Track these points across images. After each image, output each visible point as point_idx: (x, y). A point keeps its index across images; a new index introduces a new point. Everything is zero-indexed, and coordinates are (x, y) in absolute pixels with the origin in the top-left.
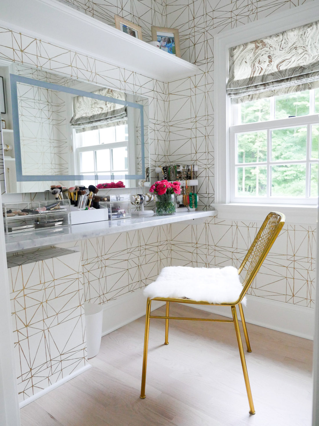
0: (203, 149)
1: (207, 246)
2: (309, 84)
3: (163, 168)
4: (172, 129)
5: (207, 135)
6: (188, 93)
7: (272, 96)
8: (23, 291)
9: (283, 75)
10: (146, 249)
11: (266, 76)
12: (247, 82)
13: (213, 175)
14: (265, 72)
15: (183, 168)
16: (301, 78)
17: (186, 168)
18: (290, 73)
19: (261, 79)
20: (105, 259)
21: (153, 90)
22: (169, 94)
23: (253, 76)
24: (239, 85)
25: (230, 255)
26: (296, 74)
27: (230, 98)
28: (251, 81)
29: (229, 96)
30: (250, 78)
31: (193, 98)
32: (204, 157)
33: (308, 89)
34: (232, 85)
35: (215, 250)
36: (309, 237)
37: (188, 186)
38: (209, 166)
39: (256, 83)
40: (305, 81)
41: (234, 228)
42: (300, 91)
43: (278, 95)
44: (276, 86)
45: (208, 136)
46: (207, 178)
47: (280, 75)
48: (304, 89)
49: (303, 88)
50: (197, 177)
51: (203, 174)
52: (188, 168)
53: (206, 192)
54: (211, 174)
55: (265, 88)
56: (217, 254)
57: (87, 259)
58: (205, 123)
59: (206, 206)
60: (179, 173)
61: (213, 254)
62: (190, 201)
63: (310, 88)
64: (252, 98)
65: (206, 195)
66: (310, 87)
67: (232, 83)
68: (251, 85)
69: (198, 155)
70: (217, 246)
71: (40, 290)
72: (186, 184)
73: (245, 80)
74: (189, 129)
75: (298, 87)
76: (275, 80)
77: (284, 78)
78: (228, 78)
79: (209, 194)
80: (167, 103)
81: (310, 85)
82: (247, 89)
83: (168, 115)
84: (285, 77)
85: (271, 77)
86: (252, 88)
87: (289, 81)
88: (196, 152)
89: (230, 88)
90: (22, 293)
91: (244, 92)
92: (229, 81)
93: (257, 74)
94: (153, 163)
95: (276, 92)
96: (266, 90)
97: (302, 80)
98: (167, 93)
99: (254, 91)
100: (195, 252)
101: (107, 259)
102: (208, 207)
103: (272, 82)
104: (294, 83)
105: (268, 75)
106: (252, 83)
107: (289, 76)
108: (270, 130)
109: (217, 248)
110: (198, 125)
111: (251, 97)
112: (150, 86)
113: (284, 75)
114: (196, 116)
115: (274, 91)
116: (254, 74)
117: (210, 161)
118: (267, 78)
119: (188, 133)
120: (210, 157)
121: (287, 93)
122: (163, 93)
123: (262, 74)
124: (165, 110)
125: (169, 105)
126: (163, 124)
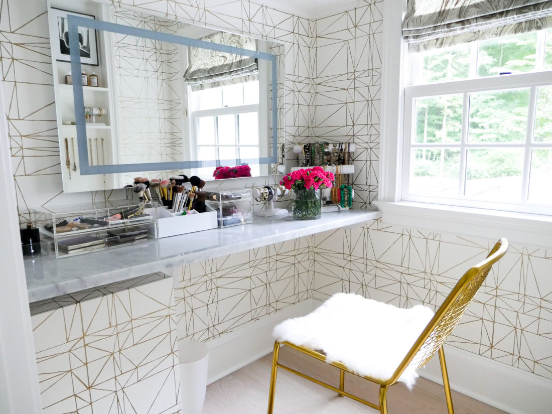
0: (363, 120)
1: (365, 260)
2: (538, 21)
3: (305, 146)
4: (320, 89)
5: (370, 99)
6: (344, 35)
7: (475, 40)
8: (83, 339)
9: (494, 8)
10: (277, 261)
11: (465, 9)
12: (434, 19)
13: (378, 160)
14: (464, 3)
15: (333, 148)
16: (524, 11)
17: (337, 147)
18: (506, 3)
19: (457, 13)
20: (216, 278)
21: (292, 32)
22: (317, 37)
23: (445, 9)
24: (422, 23)
25: (398, 276)
26: (517, 5)
27: (407, 43)
28: (441, 17)
29: (406, 40)
30: (440, 12)
31: (352, 42)
32: (364, 131)
33: (536, 28)
34: (411, 23)
35: (376, 267)
36: (522, 263)
37: (340, 175)
38: (371, 145)
39: (450, 20)
40: (531, 15)
41: (406, 238)
42: (522, 32)
43: (484, 39)
44: (481, 25)
45: (372, 100)
46: (369, 162)
47: (489, 6)
48: (530, 29)
49: (527, 28)
50: (353, 160)
51: (363, 157)
52: (340, 148)
53: (367, 183)
54: (373, 157)
55: (463, 28)
56: (379, 273)
57: (190, 279)
58: (367, 81)
59: (365, 203)
60: (328, 154)
61: (373, 272)
62: (341, 197)
63: (539, 28)
64: (442, 44)
65: (366, 188)
66: (538, 25)
67: (411, 21)
68: (441, 22)
69: (357, 128)
70: (379, 262)
71: (110, 336)
72: (337, 171)
73: (431, 16)
74: (344, 89)
75: (518, 26)
76: (480, 14)
77: (496, 12)
78: (406, 13)
79: (370, 185)
80: (313, 51)
81: (540, 22)
82: (435, 30)
83: (315, 68)
84: (497, 9)
85: (474, 10)
86: (443, 28)
87: (504, 15)
88: (353, 123)
89: (408, 27)
90: (81, 343)
91: (429, 35)
92: (406, 18)
93: (450, 6)
94: (291, 139)
95: (481, 33)
96: (465, 30)
97: (527, 14)
98: (314, 35)
99: (445, 32)
100: (348, 266)
101: (219, 278)
102: (368, 205)
103: (476, 18)
104: (513, 20)
105: (469, 7)
106: (443, 20)
107: (504, 8)
108: (469, 94)
109: (378, 265)
110: (358, 84)
111: (439, 41)
112: (288, 25)
113: (496, 6)
114: (355, 70)
115: (477, 33)
116: (446, 6)
117: (373, 138)
118: (467, 11)
119: (342, 96)
120: (374, 132)
121: (500, 35)
122: (308, 36)
123: (459, 5)
124: (310, 61)
125: (316, 53)
126: (307, 81)
